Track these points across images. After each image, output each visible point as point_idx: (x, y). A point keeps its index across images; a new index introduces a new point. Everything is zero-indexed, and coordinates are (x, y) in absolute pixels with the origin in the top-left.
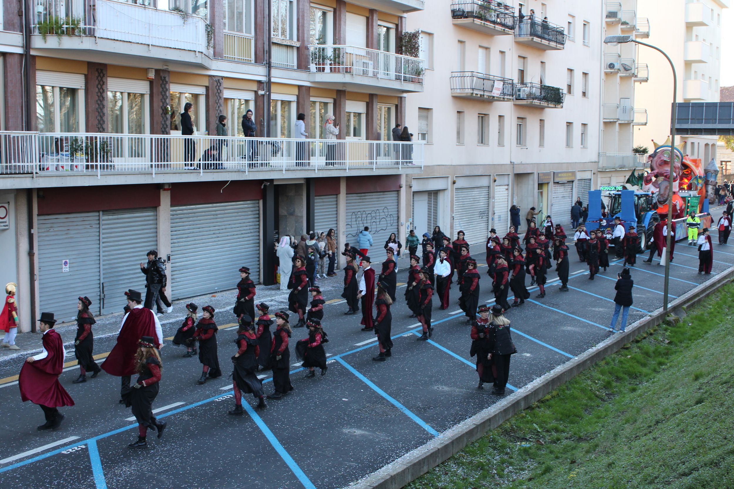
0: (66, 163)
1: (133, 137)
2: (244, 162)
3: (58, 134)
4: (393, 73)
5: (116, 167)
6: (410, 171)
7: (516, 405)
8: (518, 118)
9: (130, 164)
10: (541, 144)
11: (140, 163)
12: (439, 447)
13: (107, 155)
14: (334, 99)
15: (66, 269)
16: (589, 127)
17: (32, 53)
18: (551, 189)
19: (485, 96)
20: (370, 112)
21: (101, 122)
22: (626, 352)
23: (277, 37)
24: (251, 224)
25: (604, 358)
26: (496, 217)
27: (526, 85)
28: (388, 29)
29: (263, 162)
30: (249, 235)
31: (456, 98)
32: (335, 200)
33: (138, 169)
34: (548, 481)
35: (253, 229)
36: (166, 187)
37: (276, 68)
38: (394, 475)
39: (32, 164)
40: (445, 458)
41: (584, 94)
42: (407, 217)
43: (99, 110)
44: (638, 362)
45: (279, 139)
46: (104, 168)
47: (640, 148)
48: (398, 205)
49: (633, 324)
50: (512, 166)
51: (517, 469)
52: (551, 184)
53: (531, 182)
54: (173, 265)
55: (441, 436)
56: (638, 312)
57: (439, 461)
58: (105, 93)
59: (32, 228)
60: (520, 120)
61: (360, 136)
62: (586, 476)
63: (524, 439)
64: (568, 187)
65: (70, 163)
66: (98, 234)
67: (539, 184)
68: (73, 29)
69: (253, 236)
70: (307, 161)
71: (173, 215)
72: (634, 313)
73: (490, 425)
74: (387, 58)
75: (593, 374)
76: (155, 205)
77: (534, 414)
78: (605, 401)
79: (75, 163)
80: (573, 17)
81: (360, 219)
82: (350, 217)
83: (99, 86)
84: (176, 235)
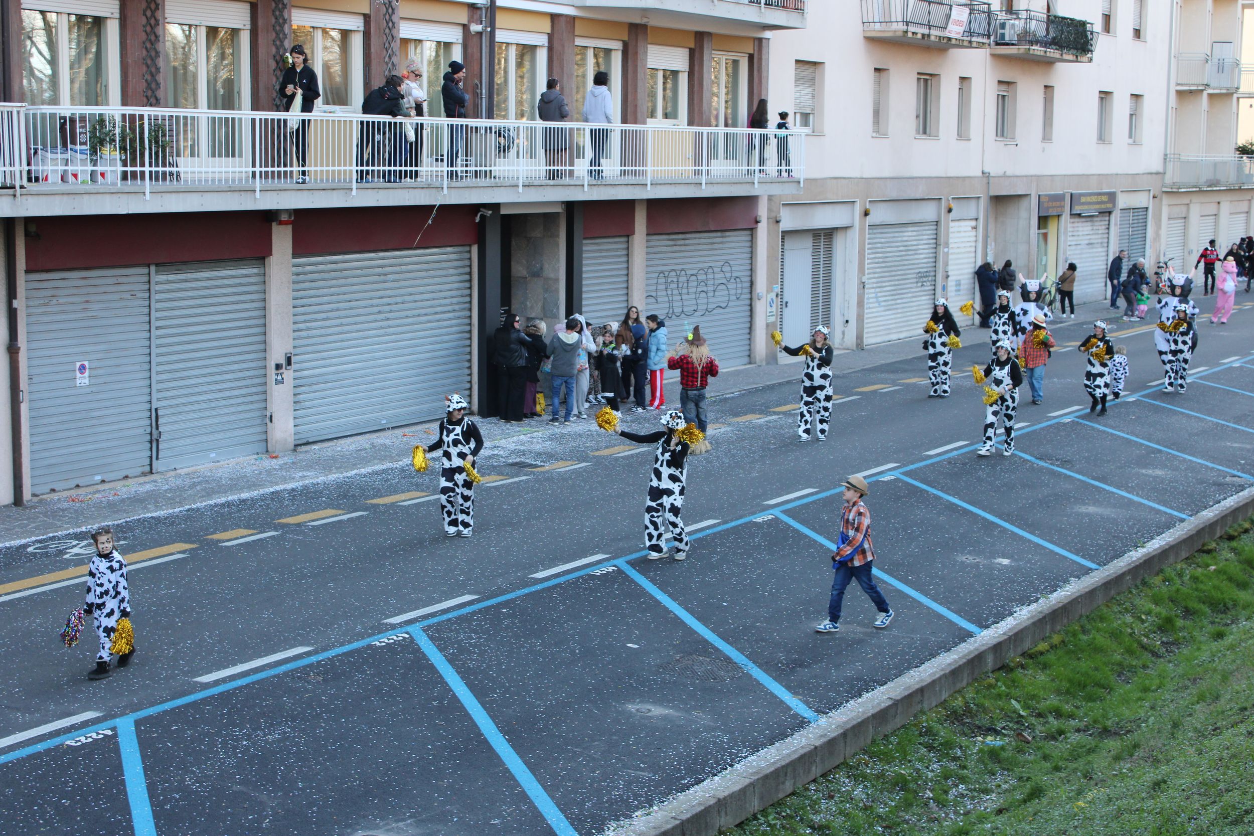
0: (82, 168)
1: (217, 116)
2: (439, 169)
3: (66, 108)
5: (182, 175)
6: (776, 190)
7: (976, 661)
8: (1000, 82)
9: (210, 170)
10: (1047, 136)
11: (231, 169)
12: (817, 743)
13: (164, 152)
14: (624, 41)
15: (83, 380)
16: (1146, 102)
18: (1066, 228)
19: (932, 38)
20: (696, 68)
21: (153, 86)
22: (1206, 558)
24: (454, 293)
25: (1161, 571)
26: (951, 283)
27: (1017, 14)
29: (478, 169)
30: (451, 315)
31: (874, 41)
32: (625, 246)
33: (227, 181)
34: (1035, 814)
35: (458, 303)
36: (284, 217)
38: (725, 798)
39: (12, 169)
40: (829, 765)
41: (1137, 33)
42: (771, 282)
43: (149, 62)
44: (1230, 579)
45: (512, 121)
46: (157, 179)
47: (1251, 144)
48: (751, 258)
49: (1223, 503)
50: (985, 180)
51: (975, 790)
52: (1066, 216)
53: (1023, 214)
54: (298, 374)
55: (823, 720)
56: (1234, 479)
57: (816, 771)
58: (160, 27)
59: (15, 298)
60: (1004, 87)
61: (675, 116)
62: (1108, 805)
63: (992, 730)
64: (1100, 224)
65: (90, 168)
66: (146, 310)
67: (1039, 218)
69: (459, 318)
70: (568, 168)
71: (297, 274)
72: (1228, 479)
73: (921, 702)
75: (1137, 601)
76: (259, 253)
77: (1013, 681)
78: (1160, 657)
79: (99, 169)
81: (674, 286)
82: (655, 281)
83: (149, 13)
84: (303, 314)
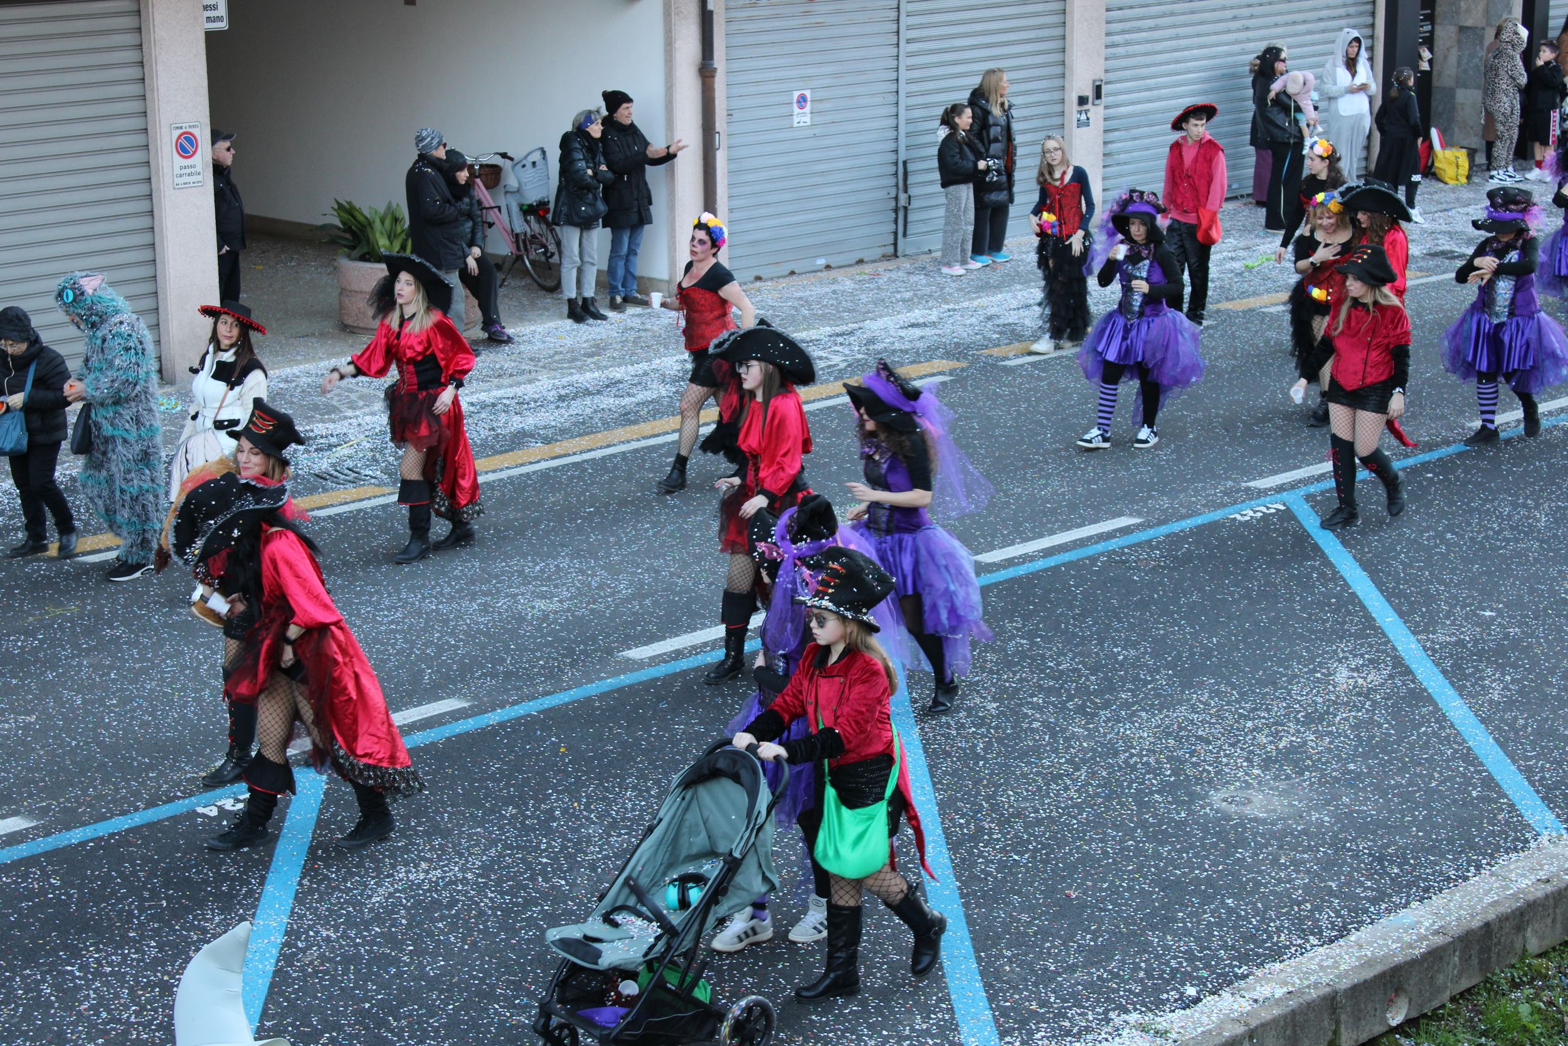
15: (802, 118)
54: (1111, 111)
66: (894, 14)
84: (1120, 21)
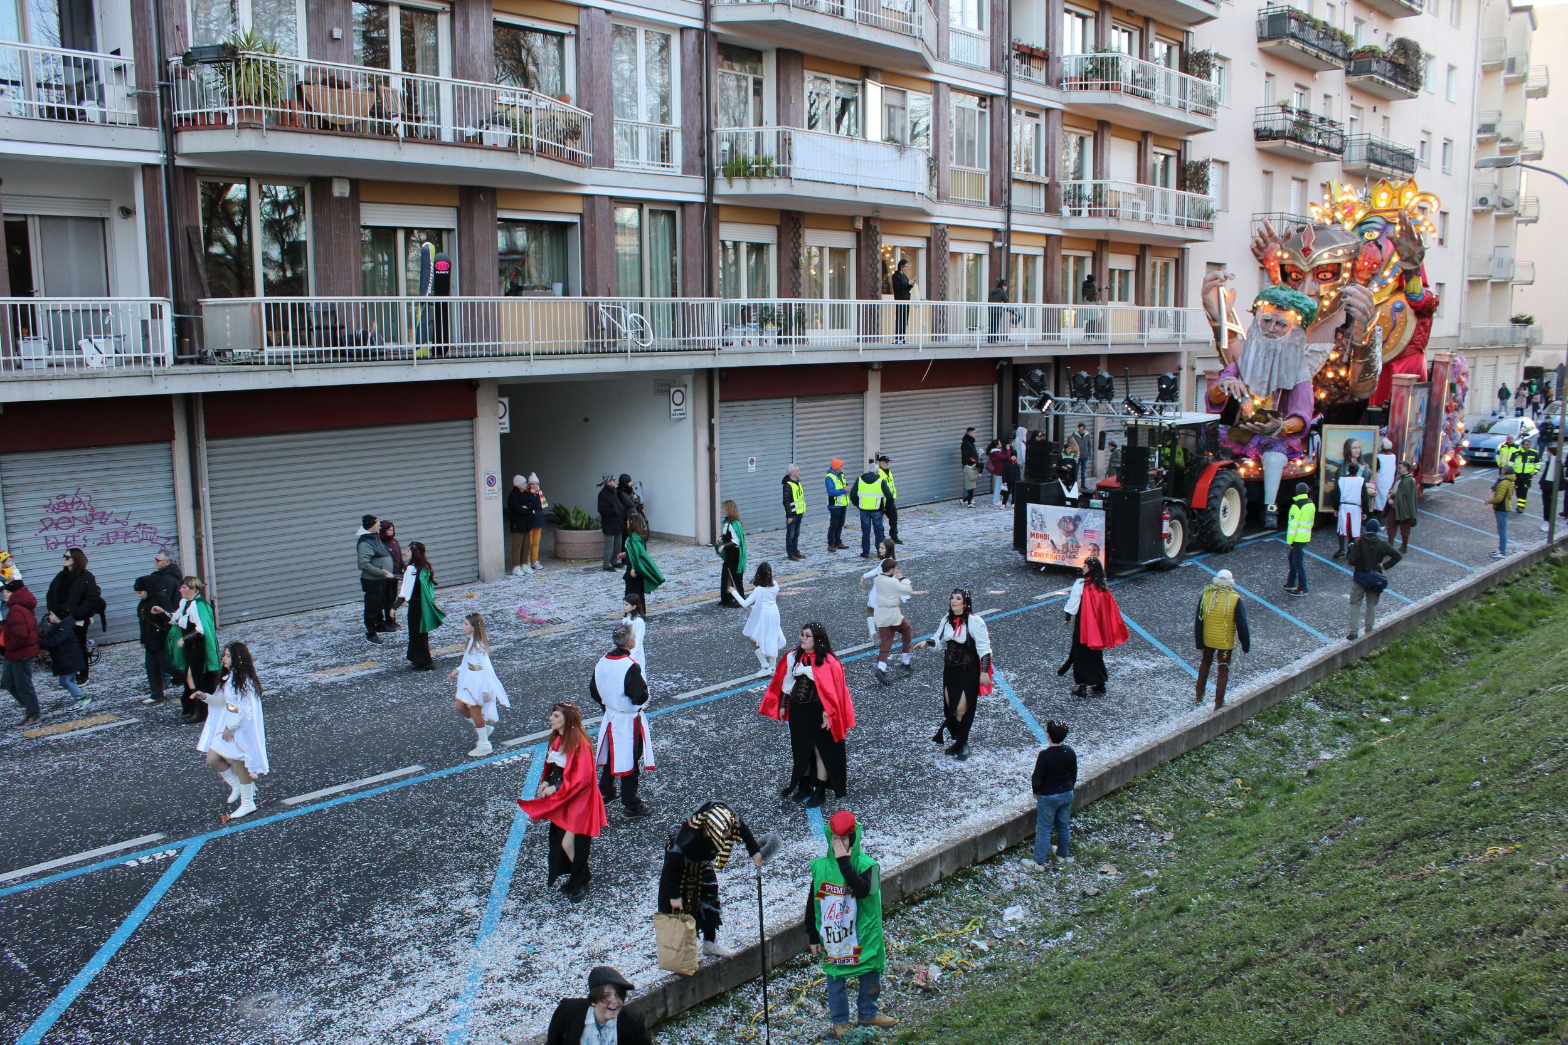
0: (754, 337)
1: (836, 303)
3: (744, 301)
4: (1172, 216)
5: (814, 341)
6: (1193, 348)
7: (1329, 660)
9: (831, 337)
11: (844, 337)
13: (804, 326)
14: (1093, 251)
15: (752, 468)
16: (1447, 288)
17: (715, 201)
20: (1141, 268)
21: (796, 285)
22: (1489, 598)
23: (1018, 172)
25: (1457, 606)
28: (1167, 157)
33: (842, 344)
36: (876, 367)
37: (1018, 212)
39: (714, 338)
41: (1441, 241)
43: (795, 271)
44: (1506, 612)
45: (1020, 305)
46: (799, 343)
47: (1523, 316)
58: (800, 248)
59: (713, 418)
61: (1126, 300)
65: (759, 337)
66: (791, 425)
68: (764, 170)
70: (1057, 334)
71: (883, 403)
74: (1164, 196)
75: (1440, 625)
76: (860, 390)
79: (764, 337)
80: (1429, 133)
83: (795, 241)
84: (887, 428)
